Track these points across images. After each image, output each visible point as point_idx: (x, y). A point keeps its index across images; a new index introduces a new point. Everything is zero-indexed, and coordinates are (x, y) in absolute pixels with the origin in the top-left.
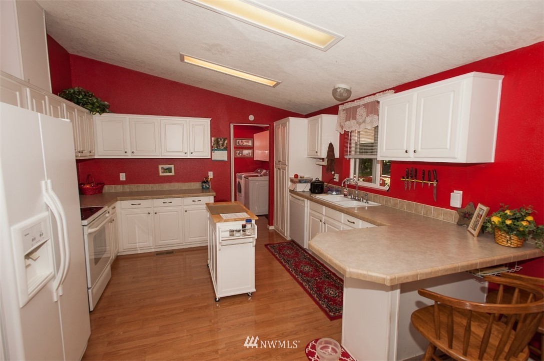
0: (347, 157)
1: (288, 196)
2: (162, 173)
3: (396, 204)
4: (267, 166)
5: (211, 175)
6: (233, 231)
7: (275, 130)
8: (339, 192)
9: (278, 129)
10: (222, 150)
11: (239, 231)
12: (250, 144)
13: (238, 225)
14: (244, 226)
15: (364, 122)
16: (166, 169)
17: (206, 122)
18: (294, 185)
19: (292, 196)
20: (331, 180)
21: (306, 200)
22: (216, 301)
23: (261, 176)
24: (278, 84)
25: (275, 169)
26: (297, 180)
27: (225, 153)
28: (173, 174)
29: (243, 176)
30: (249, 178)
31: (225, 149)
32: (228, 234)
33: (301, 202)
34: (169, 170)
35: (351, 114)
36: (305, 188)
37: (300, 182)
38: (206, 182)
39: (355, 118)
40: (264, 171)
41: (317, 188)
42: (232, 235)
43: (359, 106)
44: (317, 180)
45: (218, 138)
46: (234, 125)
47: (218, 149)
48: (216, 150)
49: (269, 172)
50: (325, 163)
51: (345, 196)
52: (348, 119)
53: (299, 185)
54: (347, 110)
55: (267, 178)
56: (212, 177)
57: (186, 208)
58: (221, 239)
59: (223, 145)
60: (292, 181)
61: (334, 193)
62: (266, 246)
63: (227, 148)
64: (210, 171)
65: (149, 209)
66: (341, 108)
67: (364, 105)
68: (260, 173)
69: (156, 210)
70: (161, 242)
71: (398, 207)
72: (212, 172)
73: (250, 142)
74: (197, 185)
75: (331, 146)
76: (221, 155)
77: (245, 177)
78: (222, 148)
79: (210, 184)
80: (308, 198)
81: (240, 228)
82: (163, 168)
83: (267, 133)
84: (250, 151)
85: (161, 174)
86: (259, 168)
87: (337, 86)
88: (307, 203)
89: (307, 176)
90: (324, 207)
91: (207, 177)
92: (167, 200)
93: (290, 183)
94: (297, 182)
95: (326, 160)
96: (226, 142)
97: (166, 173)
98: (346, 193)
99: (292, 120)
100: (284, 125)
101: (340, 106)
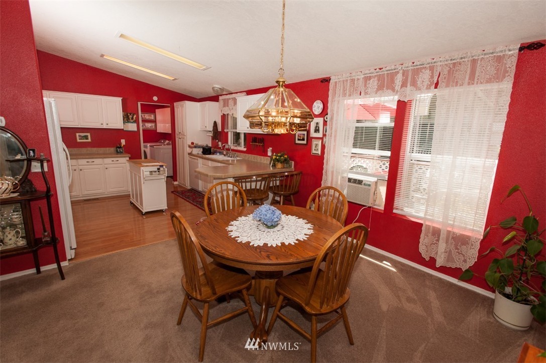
0: (226, 131)
1: (187, 158)
2: (80, 139)
3: (249, 158)
4: (170, 137)
5: (123, 142)
6: (152, 172)
7: (175, 109)
8: (221, 153)
9: (177, 108)
10: (132, 123)
11: (156, 172)
12: (152, 117)
13: (155, 169)
14: (158, 169)
15: (232, 109)
16: (83, 137)
17: (118, 100)
18: (191, 150)
19: (191, 158)
20: (217, 146)
21: (199, 158)
22: (143, 215)
23: (164, 145)
24: (175, 79)
25: (177, 139)
26: (193, 146)
27: (135, 125)
28: (89, 140)
29: (148, 145)
30: (155, 147)
31: (135, 122)
32: (148, 173)
33: (196, 160)
34: (86, 137)
35: (226, 103)
36: (198, 151)
37: (195, 147)
38: (120, 147)
39: (228, 106)
40: (167, 142)
41: (207, 151)
42: (151, 174)
43: (230, 99)
44: (207, 146)
45: (128, 113)
46: (141, 104)
47: (128, 122)
48: (127, 122)
49: (172, 142)
50: (211, 134)
51: (225, 155)
52: (224, 106)
53: (194, 149)
54: (224, 100)
55: (171, 146)
56: (124, 144)
57: (106, 166)
58: (145, 176)
59: (132, 119)
60: (190, 147)
61: (218, 154)
62: (172, 192)
63: (137, 121)
64: (122, 139)
65: (75, 167)
66: (220, 98)
67: (232, 98)
68: (164, 143)
69: (81, 167)
70: (86, 192)
71: (250, 159)
72: (124, 140)
73: (153, 116)
74: (112, 150)
75: (215, 123)
76: (132, 127)
77: (150, 146)
78: (132, 121)
79: (123, 149)
80: (200, 157)
81: (156, 170)
82: (79, 136)
83: (168, 110)
84: (153, 124)
85: (78, 141)
86: (162, 139)
87: (215, 86)
88: (200, 161)
89: (200, 143)
90: (210, 161)
91: (120, 144)
92: (90, 160)
93: (188, 148)
94: (193, 148)
95: (212, 132)
96: (135, 116)
97: (83, 139)
98: (225, 153)
99: (188, 104)
100: (182, 106)
101: (220, 97)
